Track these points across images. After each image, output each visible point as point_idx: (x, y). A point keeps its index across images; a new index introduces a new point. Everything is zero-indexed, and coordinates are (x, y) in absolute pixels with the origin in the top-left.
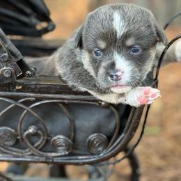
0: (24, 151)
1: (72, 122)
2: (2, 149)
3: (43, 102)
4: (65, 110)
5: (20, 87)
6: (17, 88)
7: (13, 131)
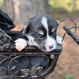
0: (10, 76)
1: (30, 63)
2: (1, 76)
3: (20, 56)
4: (27, 58)
5: (11, 51)
6: (9, 51)
7: (6, 68)
